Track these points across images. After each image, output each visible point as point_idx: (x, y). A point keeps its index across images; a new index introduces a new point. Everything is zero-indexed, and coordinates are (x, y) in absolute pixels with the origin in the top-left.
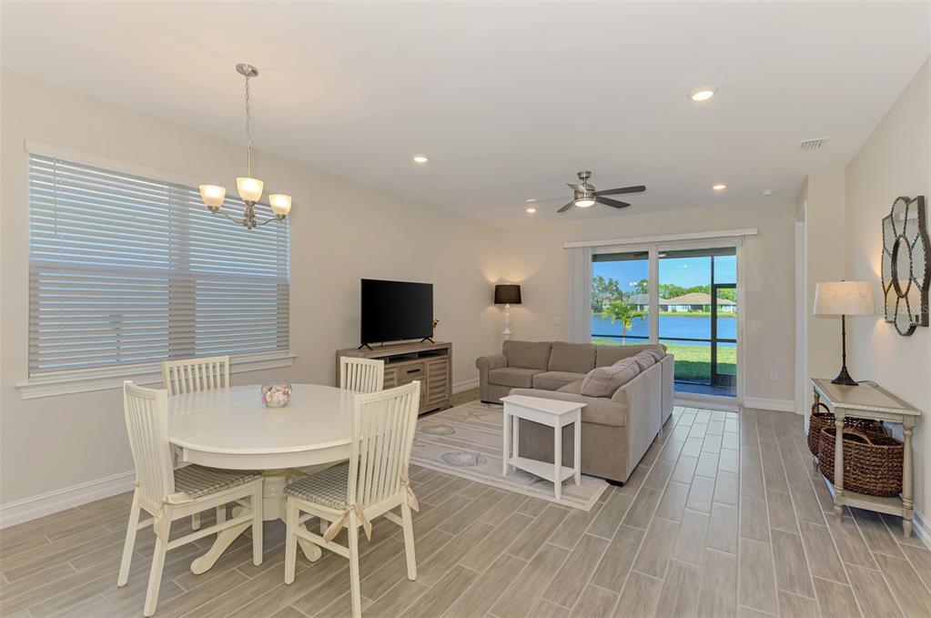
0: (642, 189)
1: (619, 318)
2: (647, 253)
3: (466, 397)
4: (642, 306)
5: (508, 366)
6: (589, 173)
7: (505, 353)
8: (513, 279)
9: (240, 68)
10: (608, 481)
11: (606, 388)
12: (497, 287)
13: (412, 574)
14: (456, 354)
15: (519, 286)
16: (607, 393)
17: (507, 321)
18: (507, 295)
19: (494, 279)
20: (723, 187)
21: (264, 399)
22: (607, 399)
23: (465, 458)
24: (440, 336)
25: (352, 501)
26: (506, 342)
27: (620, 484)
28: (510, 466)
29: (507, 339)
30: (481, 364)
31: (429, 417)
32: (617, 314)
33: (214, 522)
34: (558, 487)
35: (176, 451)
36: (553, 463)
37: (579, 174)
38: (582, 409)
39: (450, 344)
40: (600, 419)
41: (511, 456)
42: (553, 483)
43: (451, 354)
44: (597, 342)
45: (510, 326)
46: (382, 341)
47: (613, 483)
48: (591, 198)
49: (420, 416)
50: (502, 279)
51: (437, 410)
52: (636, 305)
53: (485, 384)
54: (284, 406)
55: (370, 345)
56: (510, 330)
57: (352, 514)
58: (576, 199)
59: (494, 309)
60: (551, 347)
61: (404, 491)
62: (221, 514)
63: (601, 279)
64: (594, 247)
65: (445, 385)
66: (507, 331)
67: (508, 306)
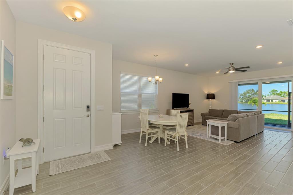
0: (249, 67)
1: (255, 104)
2: (258, 83)
3: (198, 123)
4: (272, 100)
5: (210, 116)
6: (233, 63)
7: (209, 112)
8: (212, 92)
9: (155, 56)
10: (234, 141)
11: (234, 119)
12: (207, 94)
13: (187, 147)
14: (195, 112)
15: (214, 94)
16: (234, 120)
17: (210, 104)
18: (210, 96)
19: (206, 92)
20: (281, 63)
21: (159, 116)
22: (234, 122)
23: (197, 134)
24: (191, 107)
25: (177, 131)
26: (210, 110)
27: (237, 142)
28: (209, 136)
29: (210, 108)
30: (202, 115)
31: (188, 127)
32: (254, 102)
33: (151, 135)
34: (220, 140)
35: (149, 121)
36: (219, 136)
37: (230, 64)
38: (227, 123)
39: (194, 109)
40: (232, 126)
41: (209, 134)
42: (219, 139)
43: (194, 112)
44: (238, 110)
45: (211, 105)
46: (177, 108)
47: (235, 142)
48: (233, 70)
49: (187, 126)
50: (209, 92)
51: (190, 126)
52: (270, 100)
53: (203, 120)
54: (162, 117)
55: (174, 108)
56: (211, 106)
57: (177, 134)
58: (229, 71)
59: (206, 100)
60: (223, 111)
61: (185, 132)
62: (152, 134)
63: (253, 90)
64: (239, 82)
65: (192, 119)
66: (210, 107)
67: (211, 99)
